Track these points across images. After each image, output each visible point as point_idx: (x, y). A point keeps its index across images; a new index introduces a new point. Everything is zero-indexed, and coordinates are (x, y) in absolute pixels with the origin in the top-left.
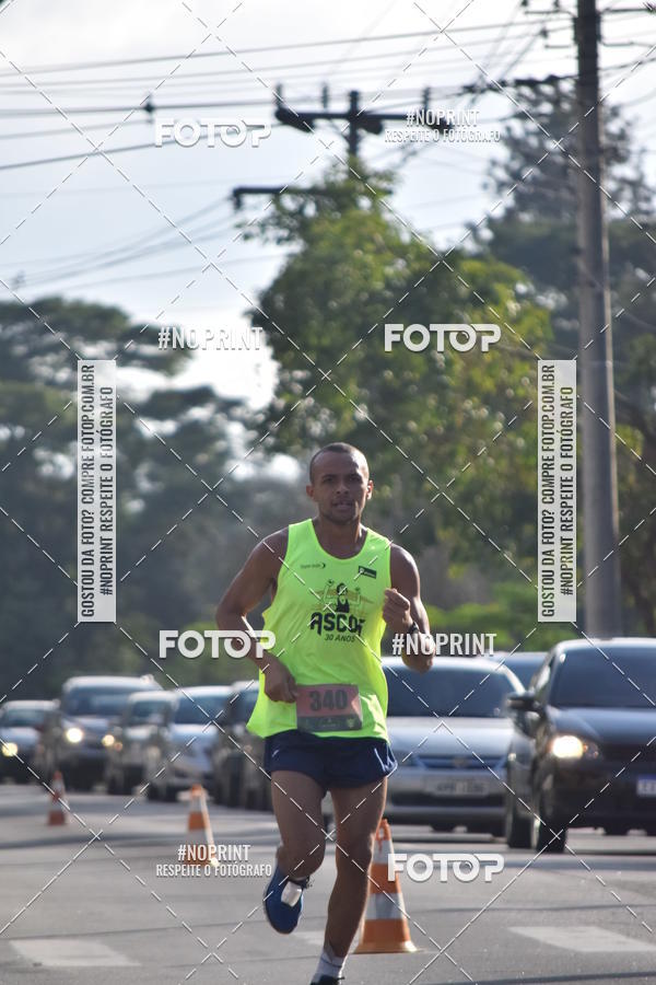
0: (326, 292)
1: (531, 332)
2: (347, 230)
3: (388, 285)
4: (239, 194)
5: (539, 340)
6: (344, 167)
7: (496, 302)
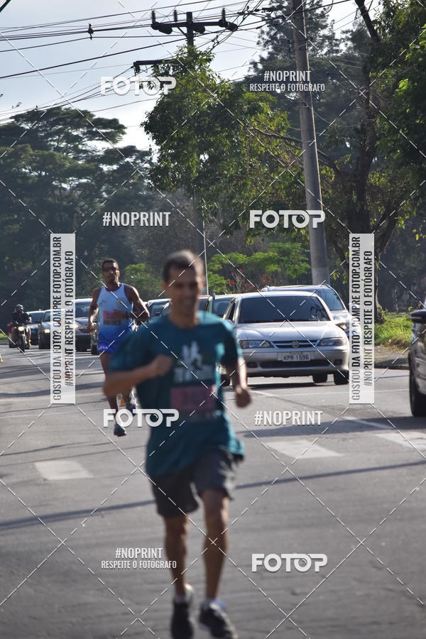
0: (180, 113)
1: (278, 124)
2: (188, 82)
3: (209, 107)
4: (137, 66)
5: (283, 128)
6: (186, 50)
7: (262, 112)
